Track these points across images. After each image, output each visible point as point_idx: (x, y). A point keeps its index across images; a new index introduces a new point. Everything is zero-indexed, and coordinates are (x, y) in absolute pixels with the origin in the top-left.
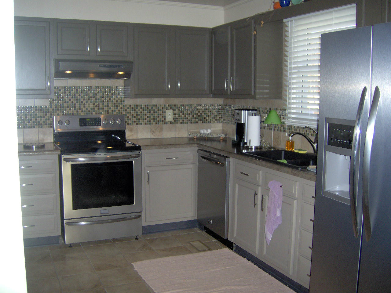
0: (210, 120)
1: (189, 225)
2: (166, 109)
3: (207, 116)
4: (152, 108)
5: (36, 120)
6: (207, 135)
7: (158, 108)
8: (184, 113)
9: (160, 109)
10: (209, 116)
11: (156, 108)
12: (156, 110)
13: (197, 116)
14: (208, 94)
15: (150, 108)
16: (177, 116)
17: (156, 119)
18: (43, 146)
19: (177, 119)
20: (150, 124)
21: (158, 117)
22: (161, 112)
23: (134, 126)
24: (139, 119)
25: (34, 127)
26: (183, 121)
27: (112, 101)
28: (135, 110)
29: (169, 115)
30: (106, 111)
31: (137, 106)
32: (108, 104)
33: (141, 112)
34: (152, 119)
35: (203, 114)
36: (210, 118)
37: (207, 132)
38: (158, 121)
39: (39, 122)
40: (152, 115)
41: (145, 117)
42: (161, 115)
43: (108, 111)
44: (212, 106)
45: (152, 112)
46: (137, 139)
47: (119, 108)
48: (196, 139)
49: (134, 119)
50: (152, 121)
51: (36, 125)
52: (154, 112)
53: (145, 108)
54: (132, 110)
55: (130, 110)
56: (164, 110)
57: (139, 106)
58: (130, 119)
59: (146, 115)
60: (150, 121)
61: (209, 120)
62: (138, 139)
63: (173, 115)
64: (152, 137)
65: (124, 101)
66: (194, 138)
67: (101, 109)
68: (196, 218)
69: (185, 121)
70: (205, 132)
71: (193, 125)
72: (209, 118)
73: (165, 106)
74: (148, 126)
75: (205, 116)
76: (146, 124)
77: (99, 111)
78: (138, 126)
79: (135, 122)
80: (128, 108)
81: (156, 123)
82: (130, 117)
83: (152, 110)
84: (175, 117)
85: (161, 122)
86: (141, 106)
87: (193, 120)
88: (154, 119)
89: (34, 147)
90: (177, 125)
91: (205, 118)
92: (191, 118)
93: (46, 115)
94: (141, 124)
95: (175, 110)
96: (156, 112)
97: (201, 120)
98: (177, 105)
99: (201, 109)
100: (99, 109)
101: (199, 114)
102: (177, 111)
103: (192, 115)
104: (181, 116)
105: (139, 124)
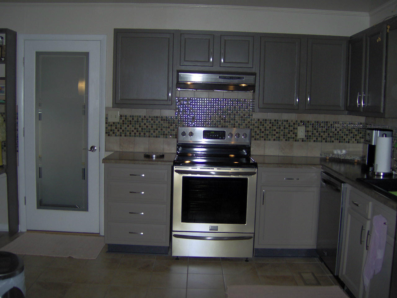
0: (349, 140)
1: (309, 254)
2: (298, 125)
3: (345, 135)
4: (282, 123)
5: (162, 130)
6: (339, 156)
7: (289, 123)
8: (319, 130)
9: (291, 125)
10: (347, 135)
11: (287, 124)
12: (287, 126)
13: (333, 134)
14: (343, 111)
15: (280, 123)
16: (310, 134)
17: (287, 135)
18: (162, 156)
19: (310, 136)
20: (279, 140)
21: (289, 133)
22: (293, 128)
23: (262, 142)
24: (267, 135)
25: (159, 137)
26: (317, 139)
27: (239, 115)
28: (263, 125)
29: (301, 132)
30: (232, 124)
31: (266, 120)
32: (235, 117)
33: (270, 128)
34: (282, 135)
35: (340, 132)
36: (349, 137)
37: (341, 153)
38: (289, 138)
39: (164, 132)
40: (282, 130)
41: (274, 133)
42: (291, 131)
43: (235, 124)
44: (352, 124)
45: (282, 128)
46: (264, 156)
47: (246, 122)
48: (328, 159)
49: (262, 135)
50: (282, 137)
51: (161, 134)
52: (284, 128)
53: (275, 123)
54: (261, 125)
55: (258, 125)
56: (296, 126)
57: (268, 120)
58: (258, 134)
59: (275, 130)
60: (279, 137)
61: (347, 140)
62: (266, 156)
63: (306, 132)
64: (281, 154)
65: (252, 115)
66: (327, 159)
67: (227, 122)
68: (315, 248)
69: (319, 139)
70: (339, 152)
71: (328, 144)
72: (347, 137)
73: (297, 121)
74: (277, 142)
75: (342, 135)
76: (274, 140)
77: (225, 124)
78: (266, 141)
79: (263, 137)
80: (256, 123)
81: (286, 140)
82: (258, 132)
83: (282, 126)
84: (308, 134)
85: (292, 139)
86: (271, 120)
87: (328, 139)
88: (284, 135)
89: (154, 156)
90: (310, 143)
91: (342, 137)
92: (326, 137)
93: (171, 125)
94: (270, 140)
95: (308, 127)
96: (287, 128)
97: (337, 139)
98: (311, 122)
99: (338, 128)
100: (225, 122)
101: (336, 132)
102: (310, 128)
103: (328, 133)
104: (315, 134)
105: (267, 140)
